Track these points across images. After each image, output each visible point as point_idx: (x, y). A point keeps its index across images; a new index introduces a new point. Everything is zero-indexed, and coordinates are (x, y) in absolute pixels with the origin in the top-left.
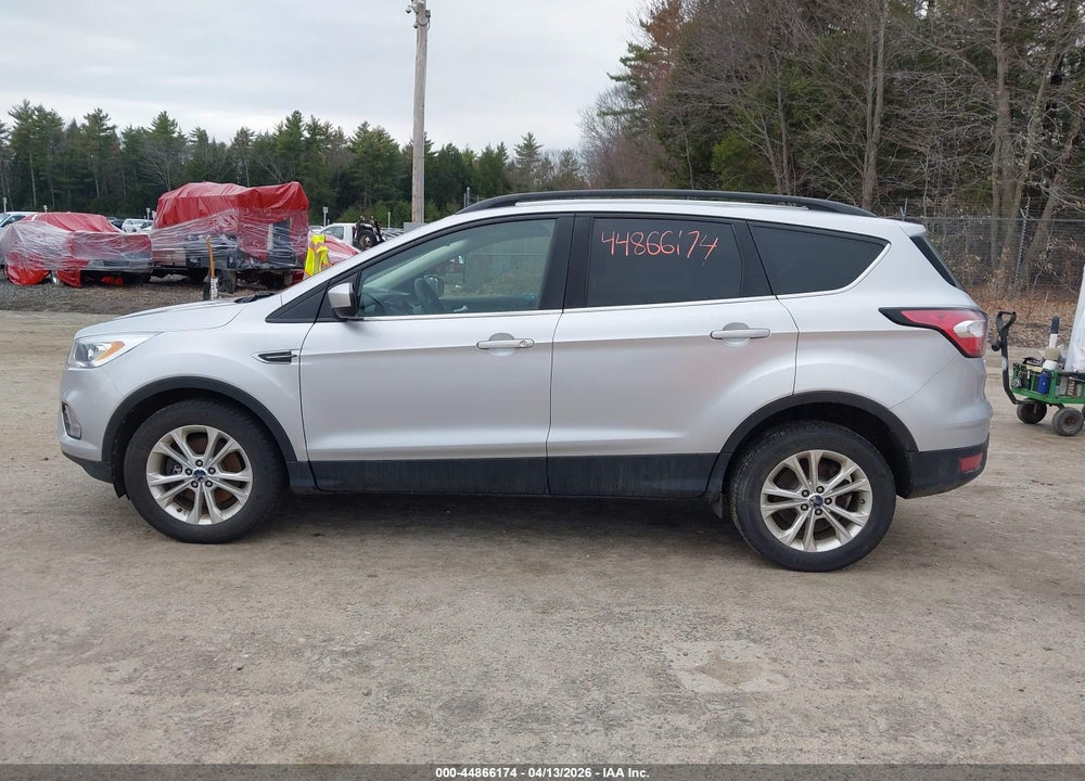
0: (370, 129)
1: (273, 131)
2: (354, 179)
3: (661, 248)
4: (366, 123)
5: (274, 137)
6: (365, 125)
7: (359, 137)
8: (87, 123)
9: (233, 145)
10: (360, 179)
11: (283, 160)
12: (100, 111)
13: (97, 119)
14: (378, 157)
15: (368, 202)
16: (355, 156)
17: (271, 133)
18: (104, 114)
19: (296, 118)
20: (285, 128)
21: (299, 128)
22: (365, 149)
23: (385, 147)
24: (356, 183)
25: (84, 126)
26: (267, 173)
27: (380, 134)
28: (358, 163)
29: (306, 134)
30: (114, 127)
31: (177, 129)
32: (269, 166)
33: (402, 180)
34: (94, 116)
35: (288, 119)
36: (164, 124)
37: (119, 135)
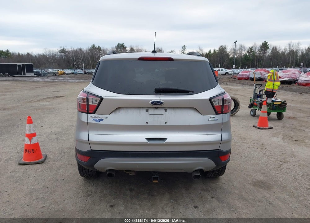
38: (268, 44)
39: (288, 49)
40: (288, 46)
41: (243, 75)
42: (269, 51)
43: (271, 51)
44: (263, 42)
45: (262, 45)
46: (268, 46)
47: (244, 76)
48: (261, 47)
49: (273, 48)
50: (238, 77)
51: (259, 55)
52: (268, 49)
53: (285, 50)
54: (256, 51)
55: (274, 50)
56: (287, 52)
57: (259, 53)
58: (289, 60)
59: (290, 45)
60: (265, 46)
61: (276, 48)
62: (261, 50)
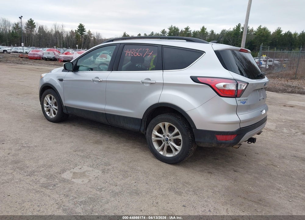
0: (262, 27)
1: (232, 30)
2: (254, 43)
3: (137, 54)
4: (261, 26)
5: (232, 32)
6: (260, 26)
7: (258, 30)
8: (185, 30)
9: (220, 34)
10: (256, 43)
11: (233, 38)
12: (188, 27)
13: (187, 29)
14: (263, 36)
15: (257, 50)
16: (256, 36)
17: (231, 30)
18: (189, 27)
19: (239, 25)
20: (235, 29)
21: (239, 28)
22: (259, 34)
23: (266, 33)
24: (255, 44)
25: (184, 31)
26: (228, 42)
27: (265, 29)
28: (256, 38)
29: (241, 30)
30: (191, 31)
31: (206, 30)
32: (229, 40)
33: (270, 43)
34: (187, 28)
35: (237, 26)
36: (203, 29)
37: (192, 33)
38: (34, 22)
39: (54, 30)
40: (54, 27)
41: (34, 54)
42: (36, 30)
43: (38, 30)
44: (29, 19)
45: (28, 22)
46: (35, 24)
47: (36, 56)
48: (27, 24)
49: (40, 27)
50: (29, 56)
51: (27, 33)
52: (35, 27)
53: (52, 30)
54: (23, 28)
55: (41, 29)
56: (54, 32)
57: (27, 31)
58: (57, 41)
59: (55, 26)
60: (31, 24)
61: (42, 27)
62: (28, 27)
